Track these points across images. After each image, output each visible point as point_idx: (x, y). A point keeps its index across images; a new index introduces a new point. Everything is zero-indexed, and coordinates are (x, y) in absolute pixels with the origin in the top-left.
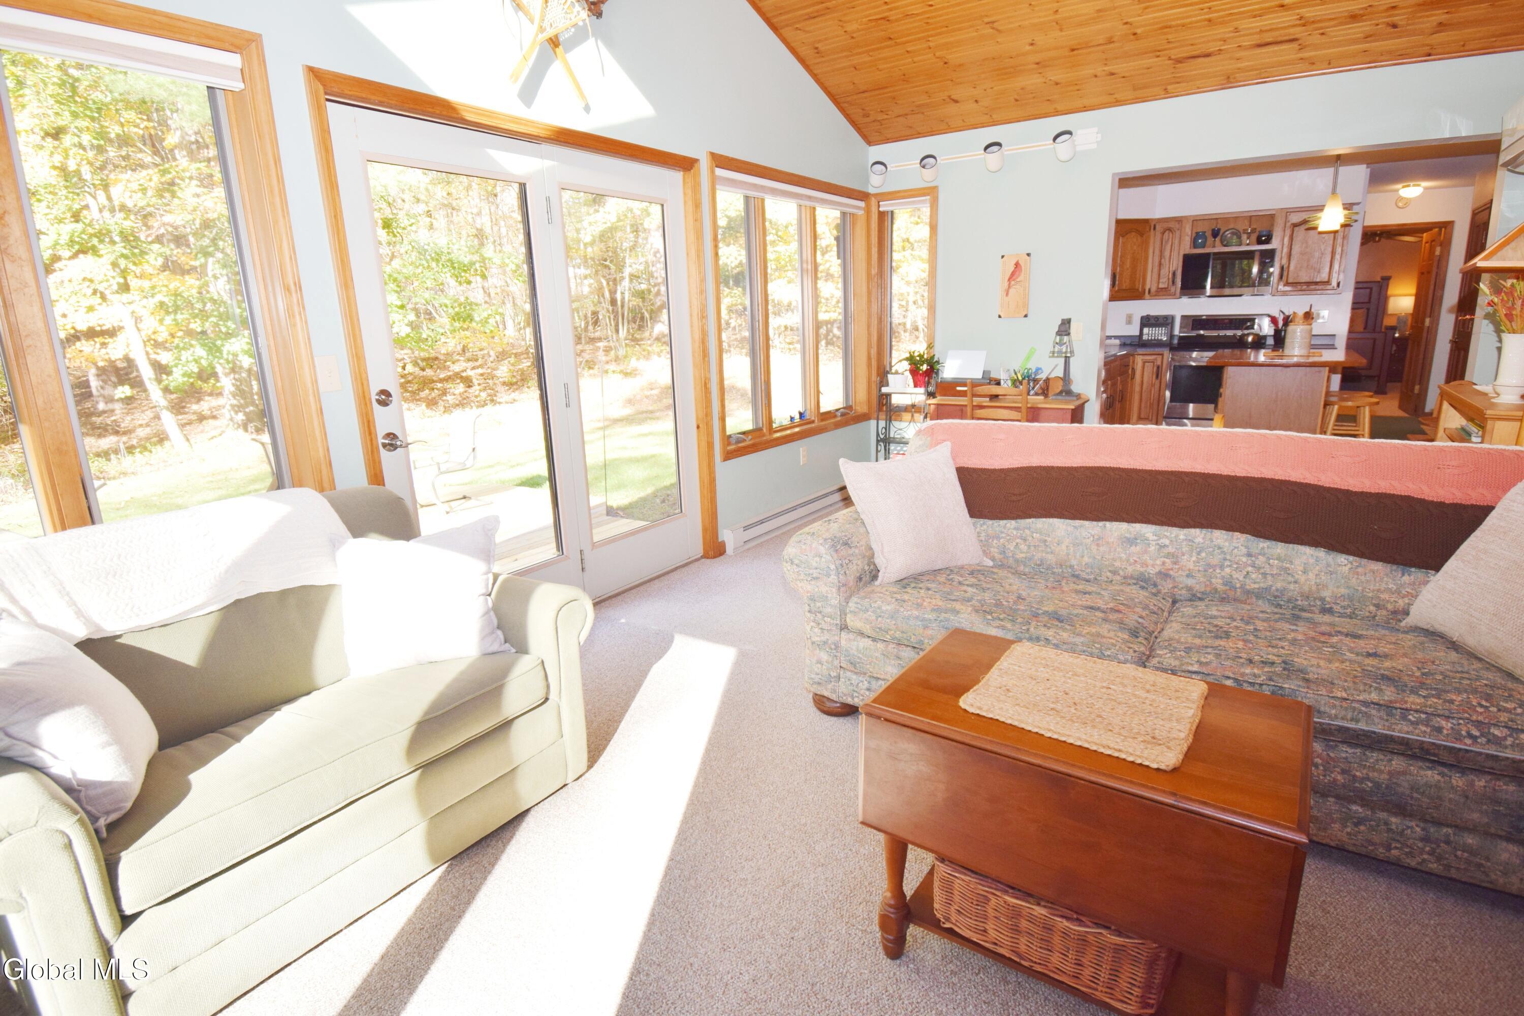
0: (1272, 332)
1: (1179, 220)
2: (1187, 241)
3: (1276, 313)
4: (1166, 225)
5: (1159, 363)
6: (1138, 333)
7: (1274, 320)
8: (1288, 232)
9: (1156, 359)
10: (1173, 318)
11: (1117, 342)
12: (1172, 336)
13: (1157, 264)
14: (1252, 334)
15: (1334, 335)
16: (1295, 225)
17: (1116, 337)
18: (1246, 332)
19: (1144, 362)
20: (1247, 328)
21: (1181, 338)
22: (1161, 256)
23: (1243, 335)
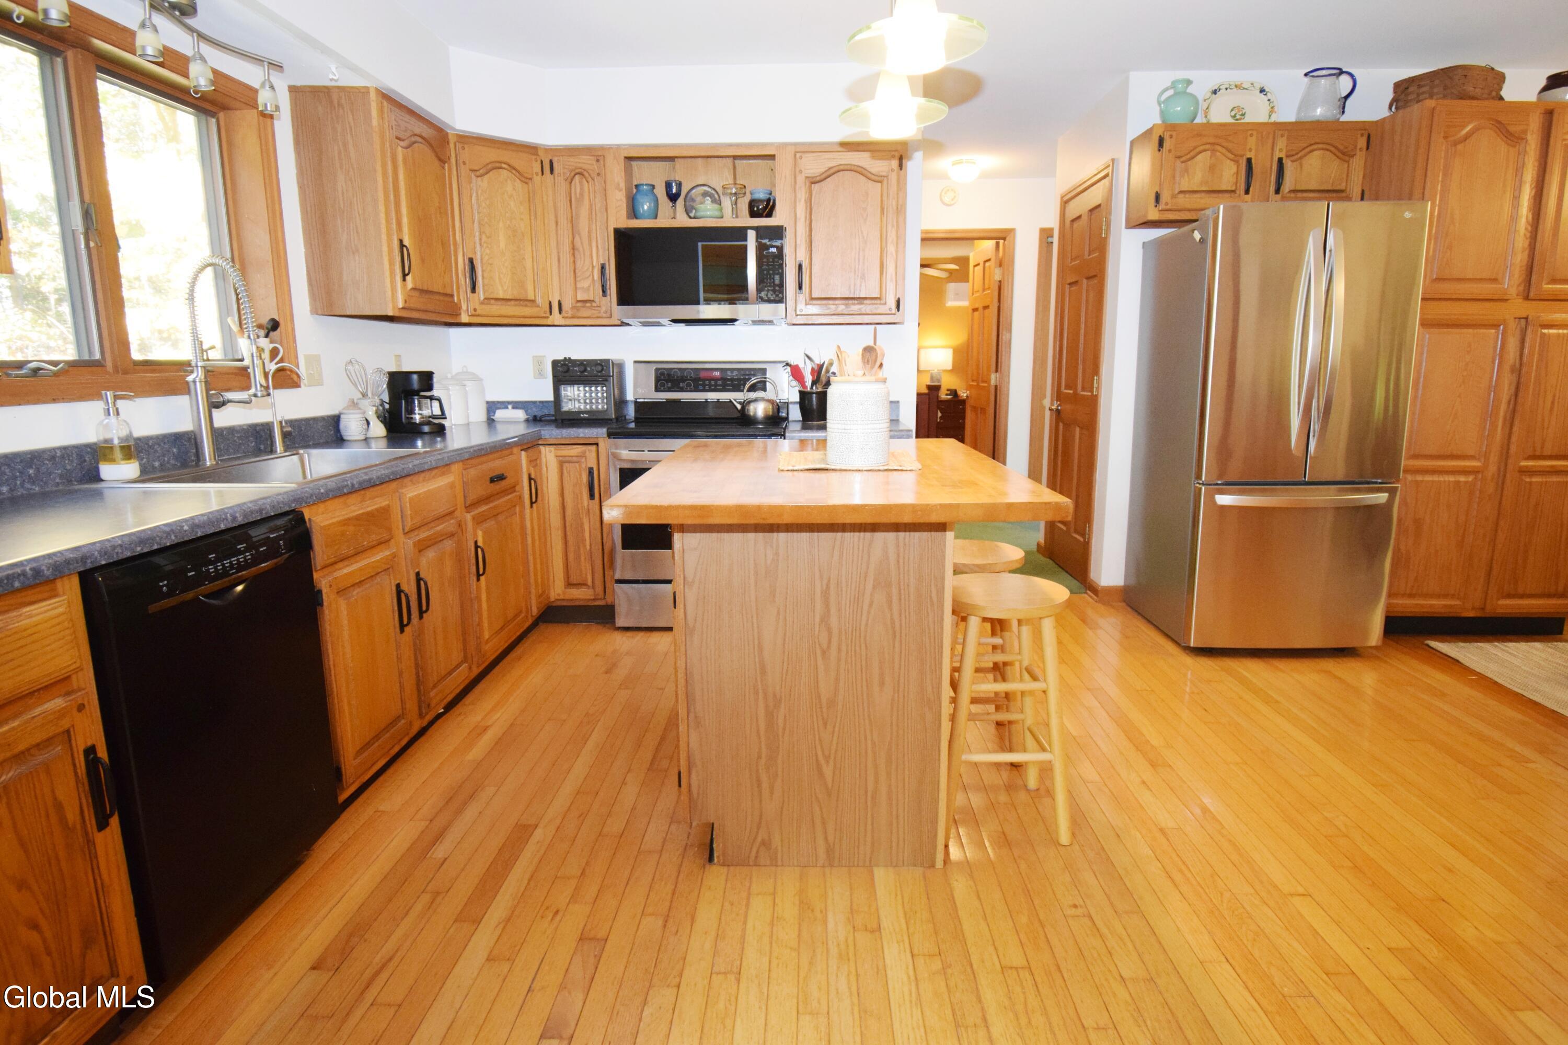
0: (797, 398)
1: (597, 153)
2: (618, 199)
3: (797, 360)
4: (573, 162)
5: (592, 463)
6: (550, 397)
7: (796, 373)
8: (802, 195)
9: (583, 455)
10: (620, 366)
11: (520, 415)
12: (621, 403)
13: (566, 248)
14: (763, 399)
15: (898, 402)
16: (814, 181)
17: (517, 405)
18: (752, 395)
19: (562, 463)
20: (753, 388)
21: (639, 406)
22: (574, 231)
23: (745, 404)
